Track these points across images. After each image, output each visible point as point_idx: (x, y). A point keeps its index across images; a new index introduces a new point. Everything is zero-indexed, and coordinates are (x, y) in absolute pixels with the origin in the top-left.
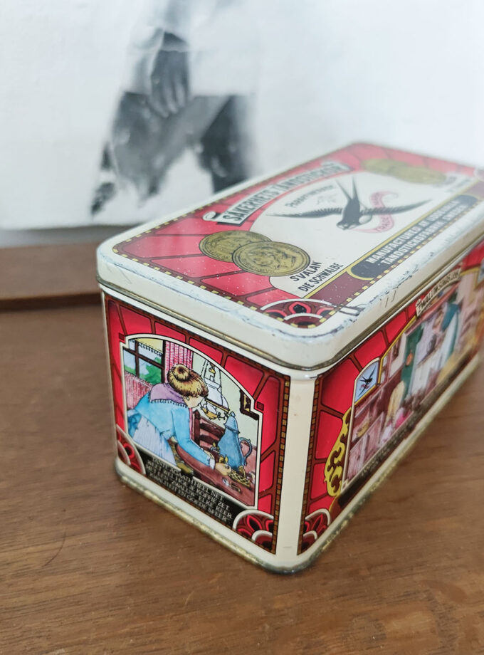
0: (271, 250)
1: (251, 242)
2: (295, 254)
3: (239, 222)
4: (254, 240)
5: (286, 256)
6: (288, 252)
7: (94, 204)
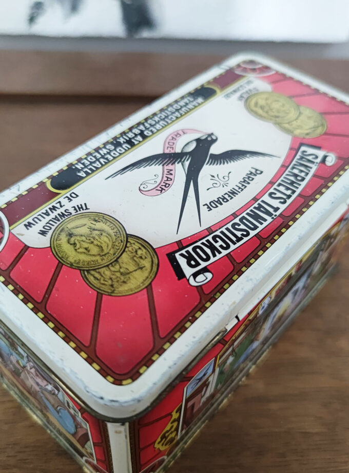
0: (273, 114)
1: (288, 123)
2: (255, 109)
3: (303, 148)
4: (287, 126)
5: (262, 108)
6: (260, 112)
7: (29, 18)
